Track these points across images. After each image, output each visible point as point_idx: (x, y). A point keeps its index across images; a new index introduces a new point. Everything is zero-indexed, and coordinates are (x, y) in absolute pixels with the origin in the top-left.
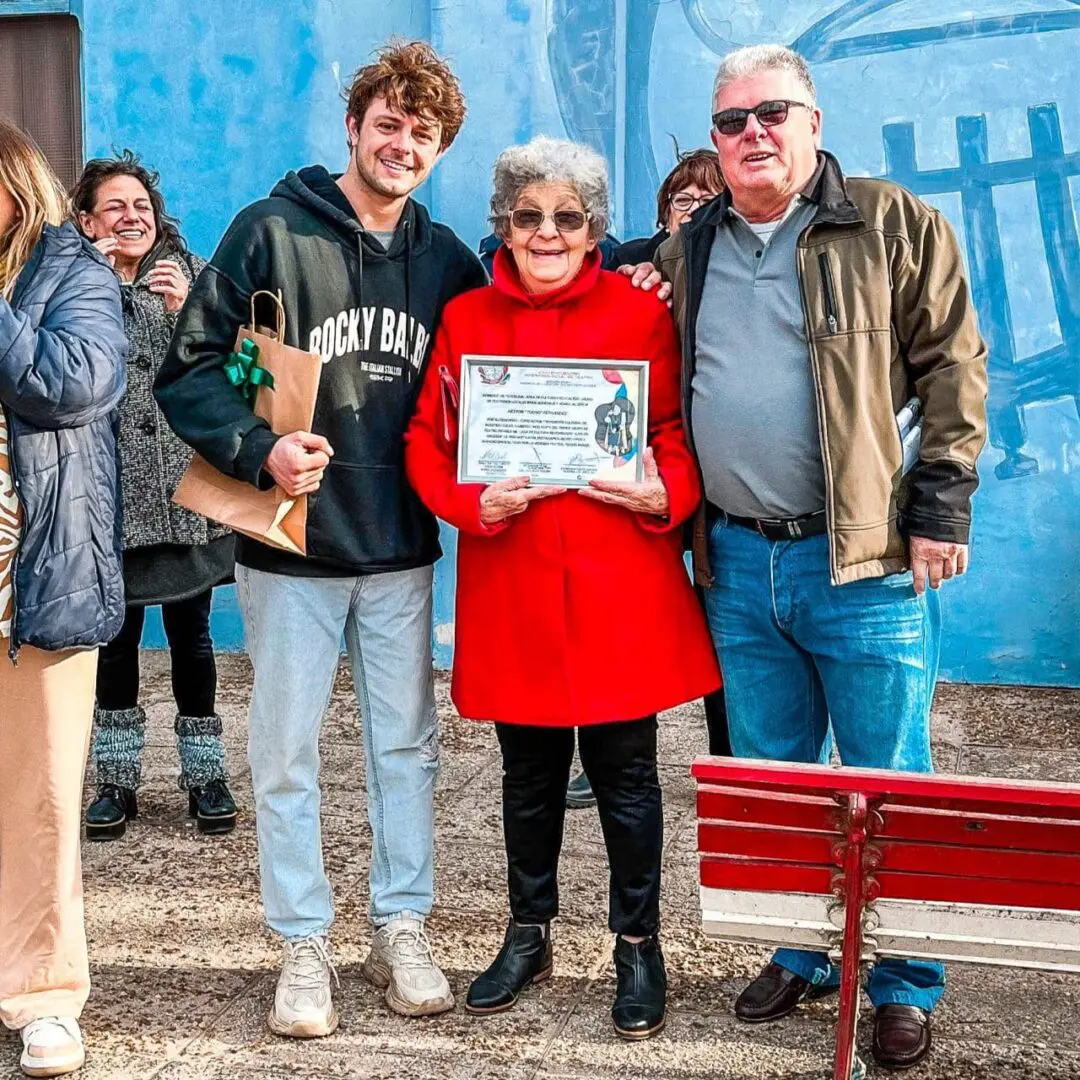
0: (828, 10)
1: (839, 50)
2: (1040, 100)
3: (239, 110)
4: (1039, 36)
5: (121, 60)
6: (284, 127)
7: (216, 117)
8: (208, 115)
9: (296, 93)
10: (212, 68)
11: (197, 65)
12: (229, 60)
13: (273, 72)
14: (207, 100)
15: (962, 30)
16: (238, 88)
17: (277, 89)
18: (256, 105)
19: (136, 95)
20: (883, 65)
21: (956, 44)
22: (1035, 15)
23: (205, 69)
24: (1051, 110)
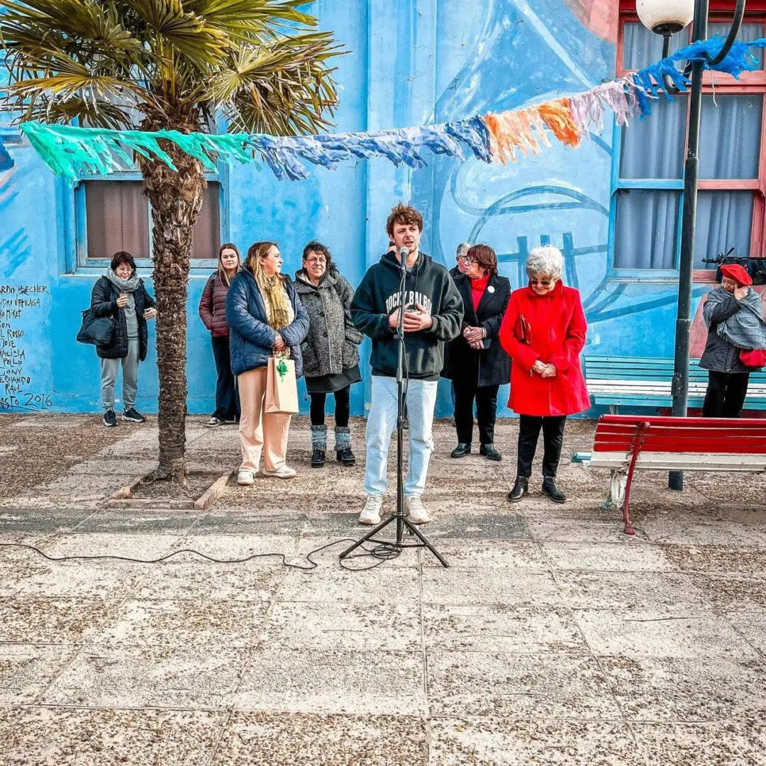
0: (500, 198)
1: (503, 211)
2: (566, 231)
3: (290, 221)
4: (567, 210)
5: (245, 201)
6: (308, 228)
7: (282, 223)
8: (278, 222)
9: (312, 215)
10: (280, 205)
11: (274, 203)
12: (286, 203)
13: (303, 207)
14: (278, 217)
15: (543, 207)
16: (290, 212)
17: (305, 214)
18: (297, 220)
19: (250, 214)
20: (517, 216)
21: (541, 211)
22: (565, 203)
23: (277, 206)
24: (570, 234)
